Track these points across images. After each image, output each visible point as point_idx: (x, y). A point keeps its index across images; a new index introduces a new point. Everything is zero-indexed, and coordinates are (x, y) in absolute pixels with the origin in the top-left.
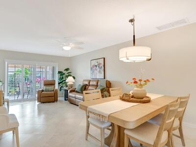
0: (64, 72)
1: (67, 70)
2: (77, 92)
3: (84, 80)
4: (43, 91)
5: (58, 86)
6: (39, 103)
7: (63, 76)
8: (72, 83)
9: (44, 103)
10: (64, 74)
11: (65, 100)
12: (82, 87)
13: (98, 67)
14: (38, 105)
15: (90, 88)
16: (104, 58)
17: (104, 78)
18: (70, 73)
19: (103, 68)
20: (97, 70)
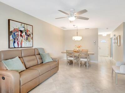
20: (22, 37)
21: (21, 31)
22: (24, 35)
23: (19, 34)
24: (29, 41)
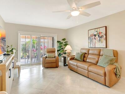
0: (62, 41)
1: (64, 40)
2: (76, 60)
3: (82, 49)
4: (46, 57)
5: (57, 53)
6: (43, 68)
7: (62, 45)
8: (70, 51)
9: (47, 68)
10: (62, 43)
11: (65, 66)
12: (81, 55)
13: (97, 36)
14: (43, 70)
15: (89, 56)
16: (106, 27)
17: (106, 47)
18: (67, 42)
19: (105, 37)
20: (96, 40)
21: (95, 35)
22: (97, 38)
23: (94, 37)
24: (102, 42)
